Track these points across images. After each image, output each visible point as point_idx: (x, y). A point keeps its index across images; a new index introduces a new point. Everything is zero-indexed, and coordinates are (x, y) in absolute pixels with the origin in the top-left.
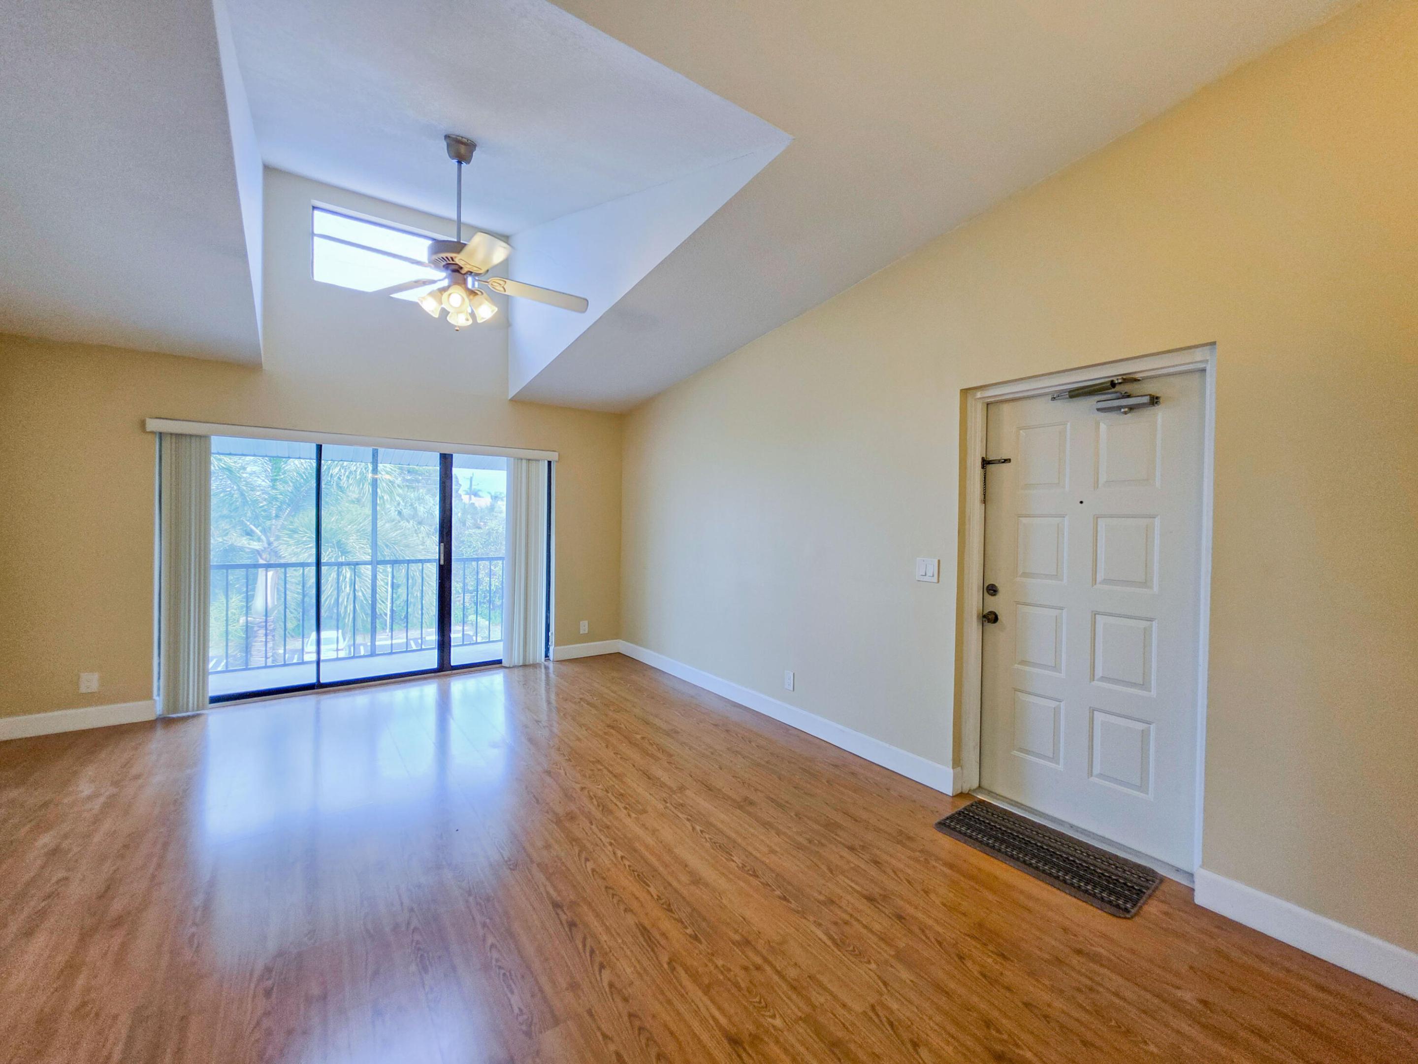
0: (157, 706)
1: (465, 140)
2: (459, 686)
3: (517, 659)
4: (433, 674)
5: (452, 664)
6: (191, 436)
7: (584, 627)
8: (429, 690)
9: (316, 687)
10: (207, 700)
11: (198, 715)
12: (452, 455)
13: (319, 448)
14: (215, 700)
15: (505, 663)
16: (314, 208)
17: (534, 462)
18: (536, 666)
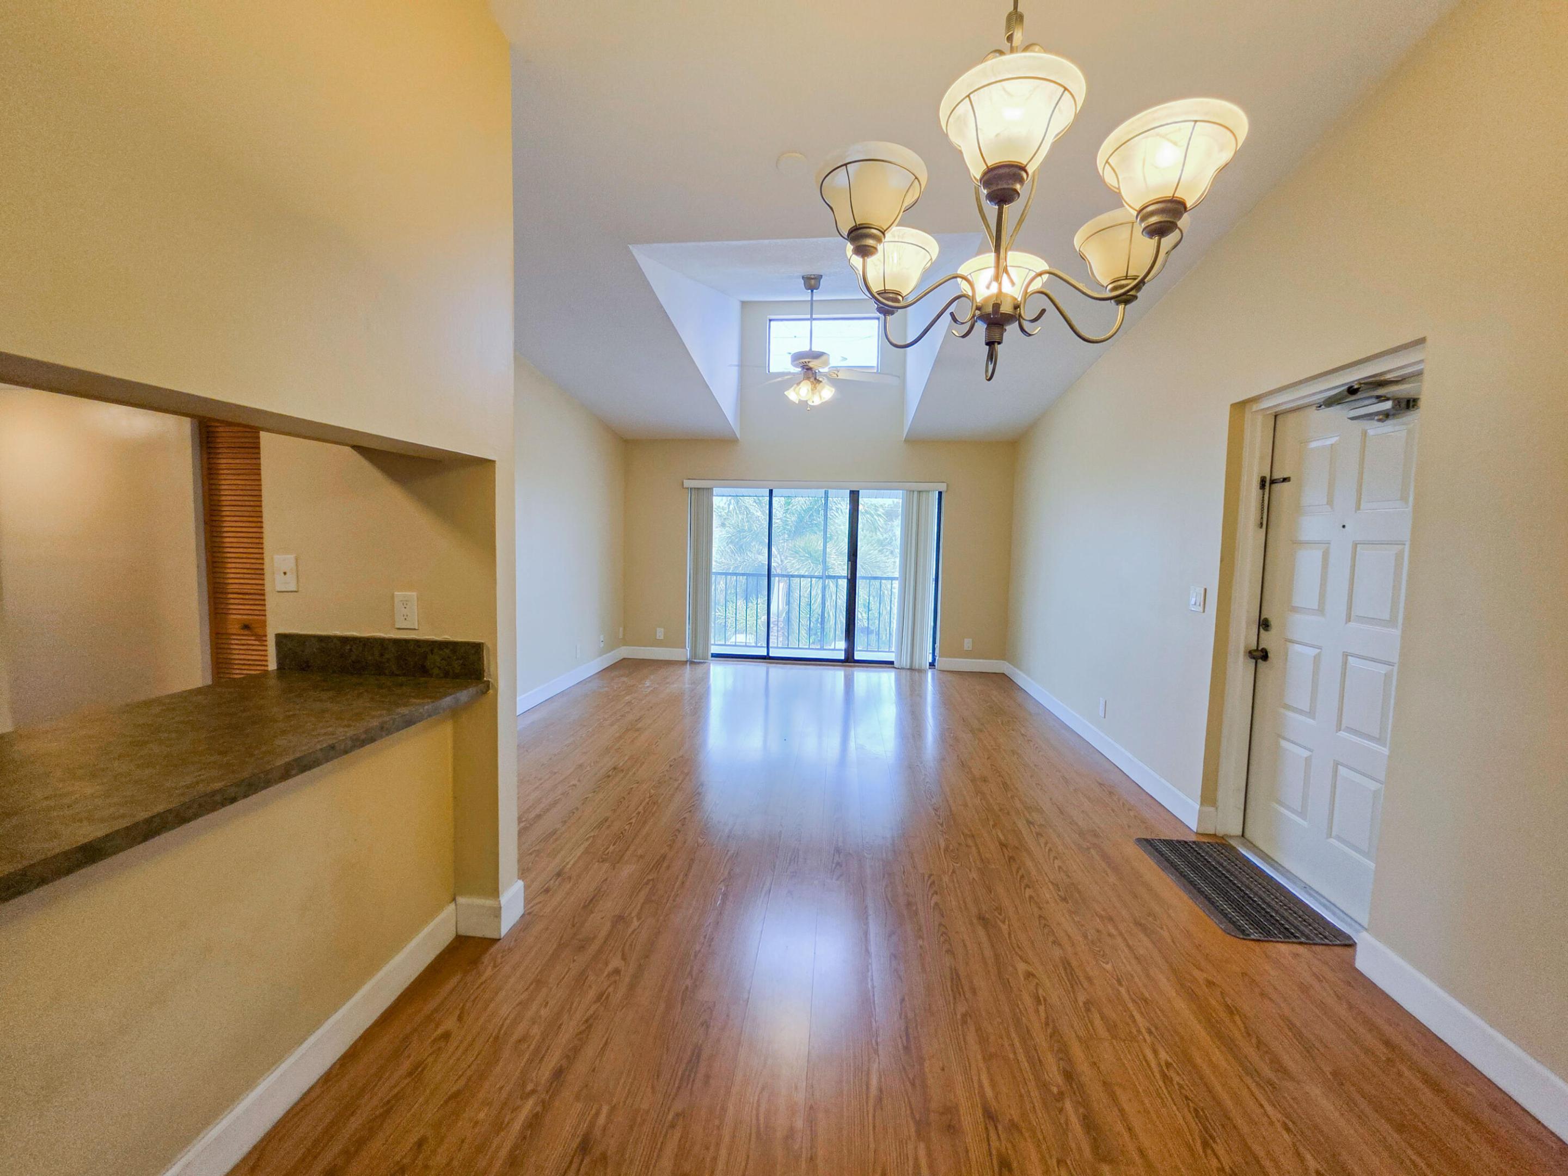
0: (685, 654)
1: (813, 277)
2: (861, 676)
3: (905, 662)
4: (841, 664)
5: (856, 658)
6: (703, 489)
7: (968, 644)
8: (838, 676)
9: (767, 658)
10: (710, 655)
11: (705, 663)
12: (859, 491)
13: (771, 492)
14: (714, 656)
15: (896, 665)
16: (770, 320)
17: (924, 493)
18: (920, 671)
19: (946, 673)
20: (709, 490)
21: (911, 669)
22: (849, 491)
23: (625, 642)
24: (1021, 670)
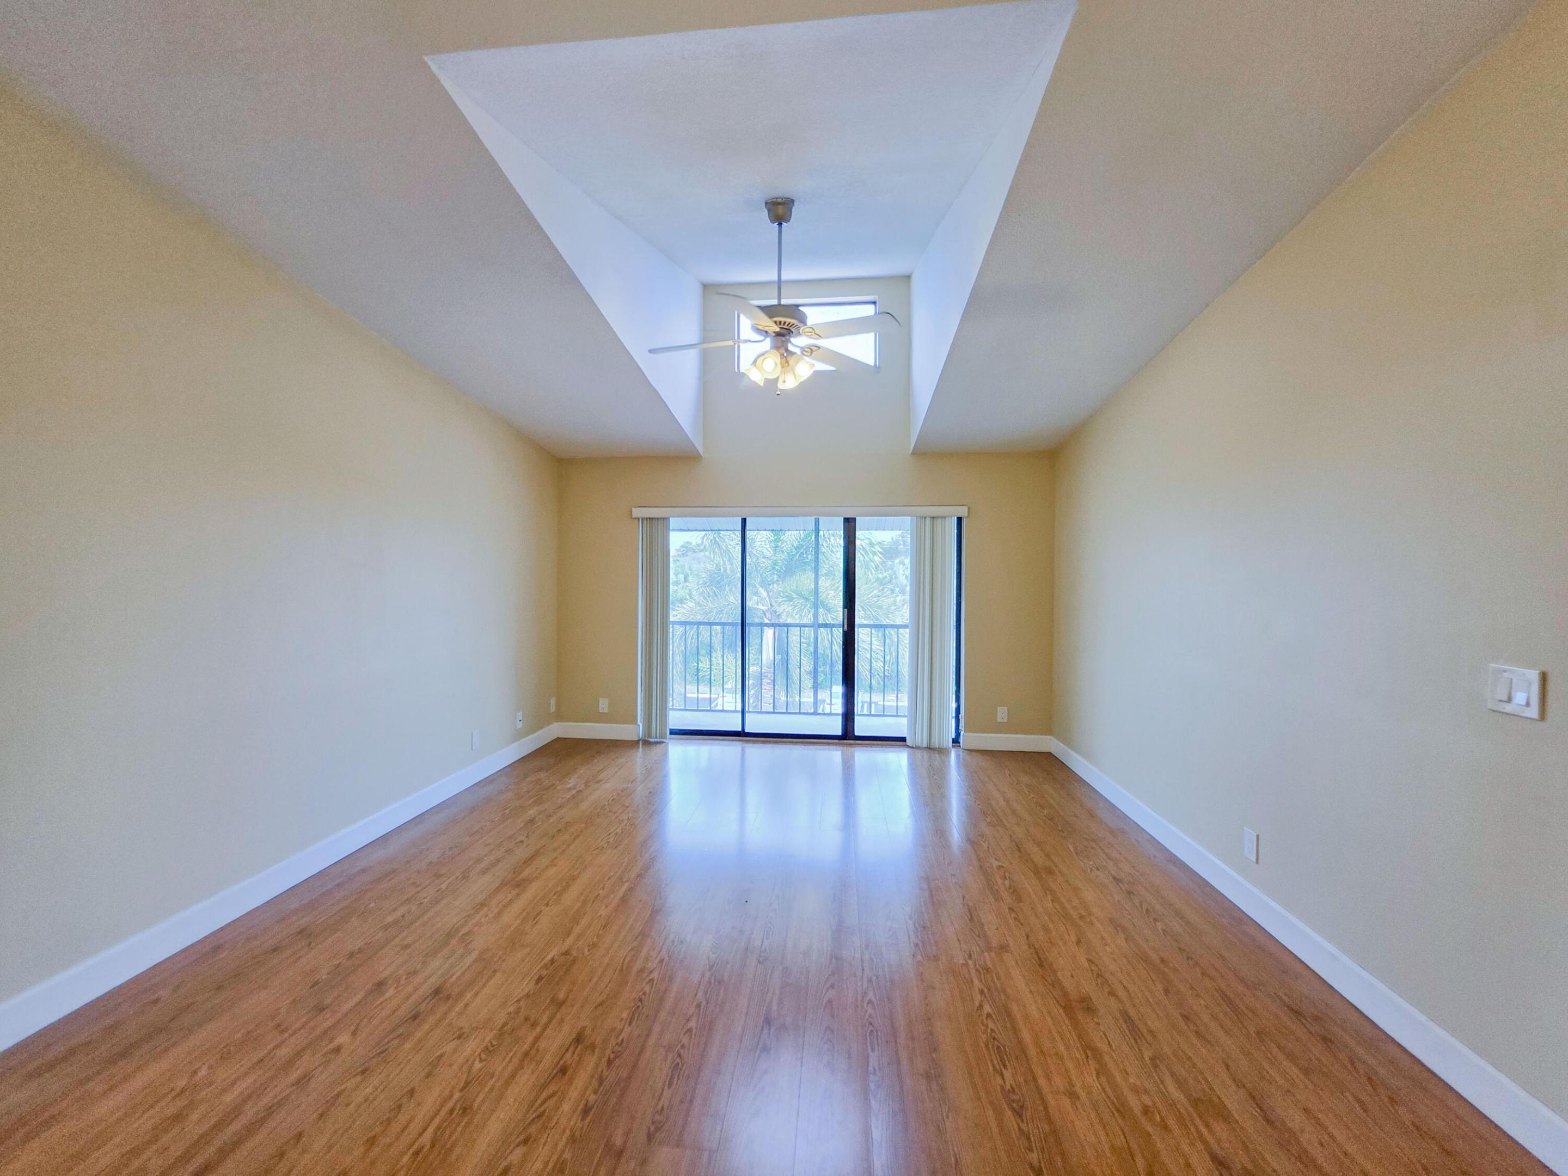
0: (636, 731)
2: (862, 756)
3: (921, 738)
4: (837, 741)
5: (856, 734)
6: (658, 519)
7: (1002, 714)
8: (834, 754)
9: (740, 734)
10: (668, 733)
11: (663, 742)
12: (855, 519)
13: (744, 521)
14: (673, 732)
15: (909, 742)
17: (939, 520)
18: (942, 751)
19: (974, 754)
20: (665, 520)
21: (929, 748)
22: (842, 519)
23: (559, 716)
24: (1077, 751)
